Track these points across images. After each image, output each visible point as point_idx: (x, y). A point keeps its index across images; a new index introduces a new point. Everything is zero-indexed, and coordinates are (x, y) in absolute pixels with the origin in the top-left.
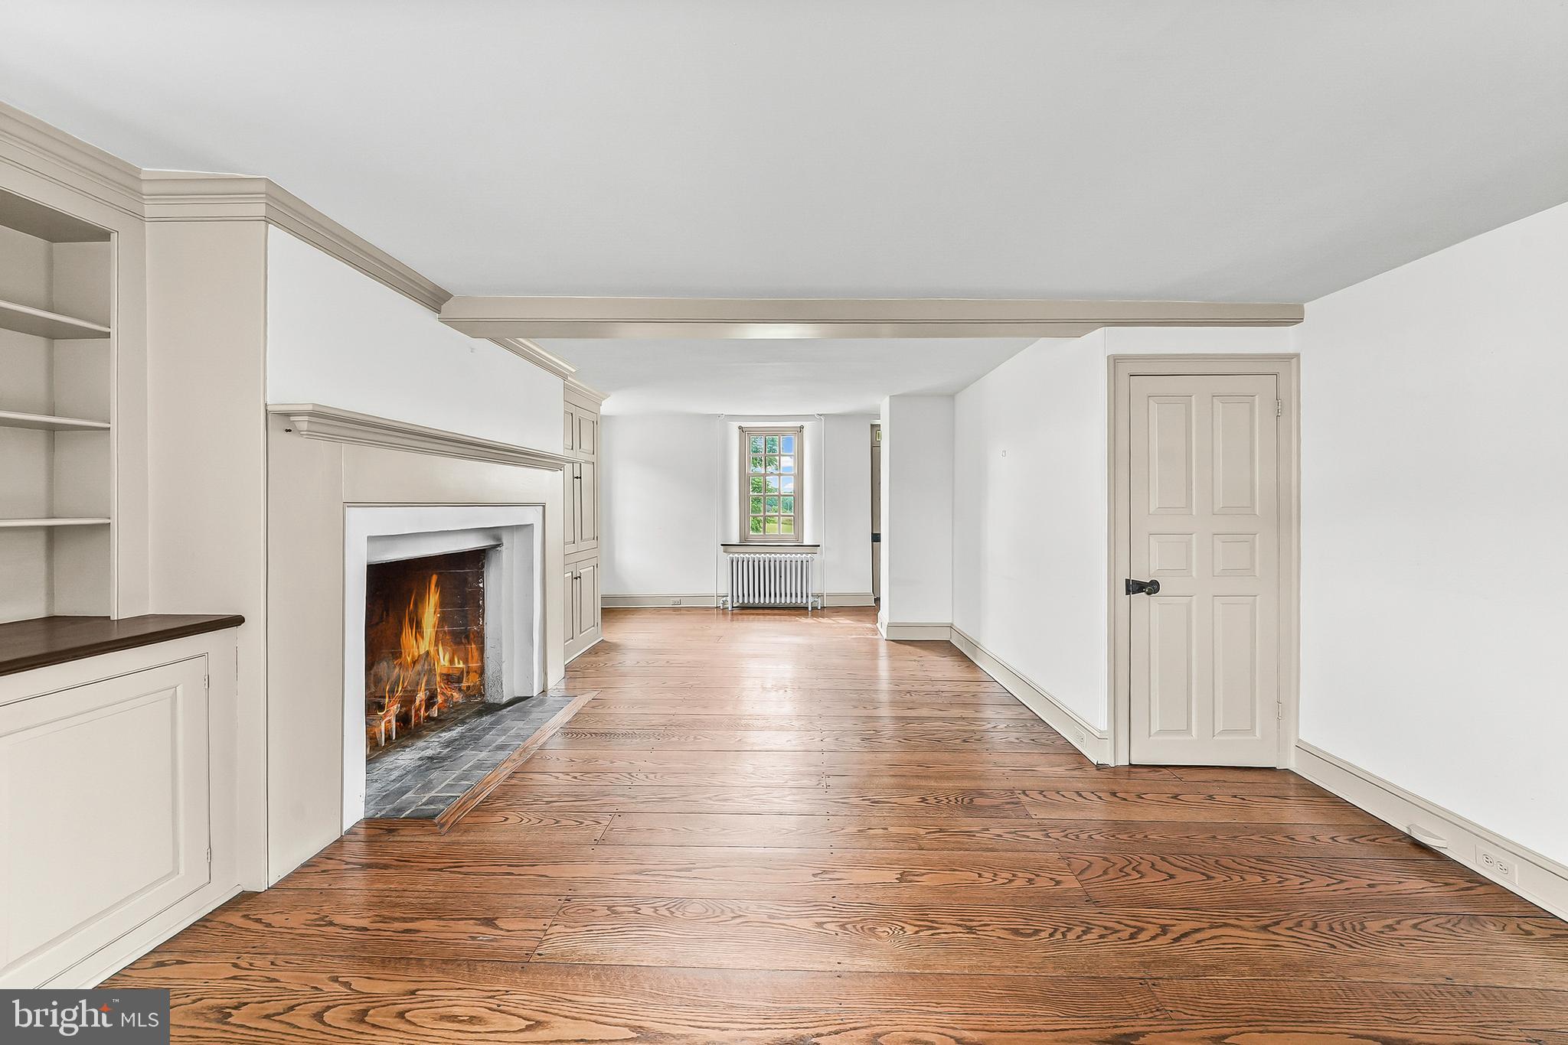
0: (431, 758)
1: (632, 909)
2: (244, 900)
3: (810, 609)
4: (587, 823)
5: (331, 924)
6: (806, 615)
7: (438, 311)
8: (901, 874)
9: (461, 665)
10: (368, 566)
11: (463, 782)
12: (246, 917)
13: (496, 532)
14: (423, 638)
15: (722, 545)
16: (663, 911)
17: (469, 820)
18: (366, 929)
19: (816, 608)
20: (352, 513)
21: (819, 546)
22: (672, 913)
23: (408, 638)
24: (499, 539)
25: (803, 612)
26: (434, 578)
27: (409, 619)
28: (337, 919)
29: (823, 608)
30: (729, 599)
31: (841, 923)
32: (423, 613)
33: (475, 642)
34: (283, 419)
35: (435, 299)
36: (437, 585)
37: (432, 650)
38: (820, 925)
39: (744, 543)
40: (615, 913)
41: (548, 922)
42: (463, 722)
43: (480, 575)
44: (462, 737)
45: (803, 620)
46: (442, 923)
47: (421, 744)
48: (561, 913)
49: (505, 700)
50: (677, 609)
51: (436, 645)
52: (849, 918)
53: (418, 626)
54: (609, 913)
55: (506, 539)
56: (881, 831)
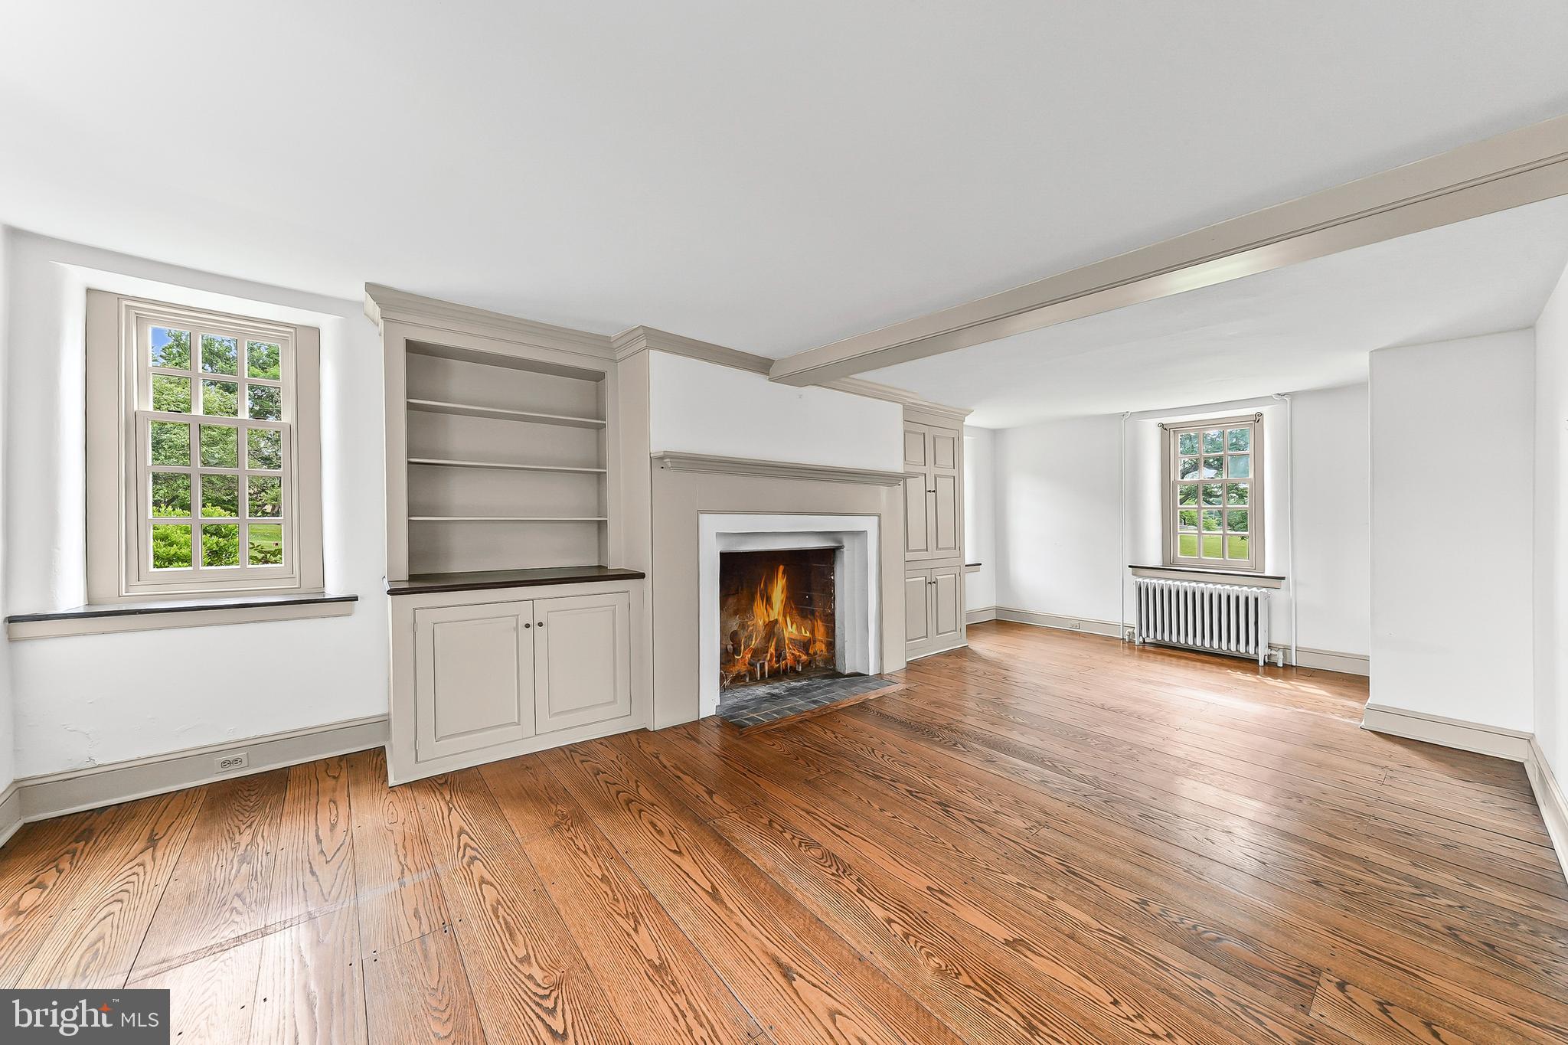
0: (773, 695)
1: (781, 829)
2: (645, 730)
3: (1261, 663)
4: (812, 767)
5: (658, 758)
6: (1256, 672)
7: (768, 374)
8: (1015, 940)
9: (808, 634)
10: (720, 553)
11: (775, 715)
12: (637, 739)
13: (839, 536)
14: (772, 609)
15: (1130, 566)
16: (796, 842)
17: (757, 737)
18: (665, 767)
19: (1275, 665)
20: (705, 519)
21: (1283, 578)
22: (800, 846)
23: (759, 608)
24: (840, 542)
25: (1251, 666)
26: (781, 568)
27: (760, 594)
28: (662, 757)
29: (1287, 667)
30: (1136, 632)
31: (907, 932)
32: (772, 590)
33: (821, 619)
34: (662, 460)
35: (762, 366)
36: (783, 573)
37: (781, 619)
38: (890, 921)
39: (1169, 567)
40: (770, 825)
41: (735, 809)
42: (810, 679)
43: (832, 570)
44: (801, 688)
45: (1249, 678)
46: (694, 781)
47: (777, 684)
48: (745, 809)
49: (847, 672)
50: (1073, 634)
51: (785, 616)
52: (920, 934)
53: (769, 601)
54: (767, 823)
55: (847, 543)
56: (1044, 898)
